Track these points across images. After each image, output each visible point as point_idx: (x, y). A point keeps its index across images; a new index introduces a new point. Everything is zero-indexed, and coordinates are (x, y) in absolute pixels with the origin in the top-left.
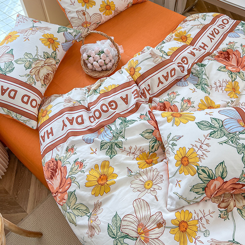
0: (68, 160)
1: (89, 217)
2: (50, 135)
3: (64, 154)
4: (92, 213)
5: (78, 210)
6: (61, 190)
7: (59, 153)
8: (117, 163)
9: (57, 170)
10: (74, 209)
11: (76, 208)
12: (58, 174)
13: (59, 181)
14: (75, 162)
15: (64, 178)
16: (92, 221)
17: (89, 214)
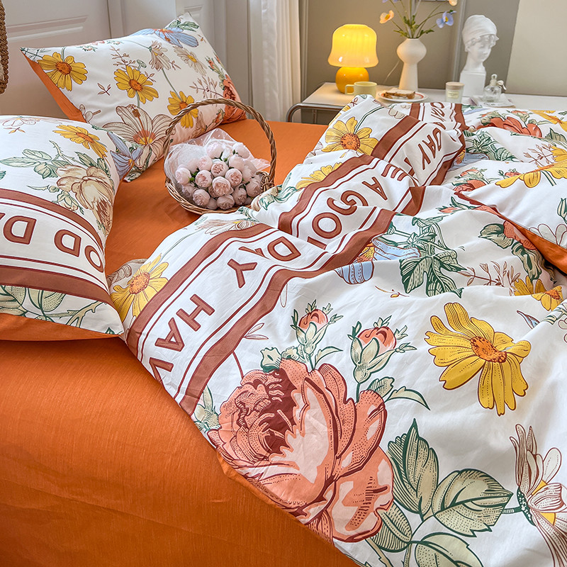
0: (322, 345)
1: (525, 508)
2: (202, 318)
3: (291, 340)
4: (524, 490)
5: (460, 509)
6: (346, 462)
7: (269, 343)
8: (484, 306)
9: (295, 395)
10: (443, 508)
11: (448, 503)
12: (307, 406)
13: (324, 429)
14: (355, 334)
15: (341, 406)
16: (550, 517)
17: (513, 503)
